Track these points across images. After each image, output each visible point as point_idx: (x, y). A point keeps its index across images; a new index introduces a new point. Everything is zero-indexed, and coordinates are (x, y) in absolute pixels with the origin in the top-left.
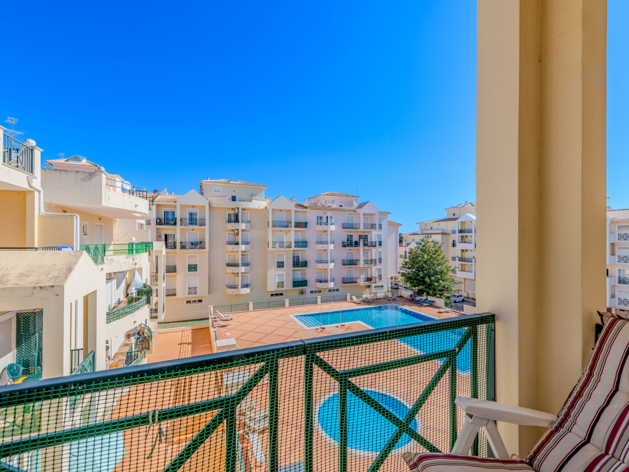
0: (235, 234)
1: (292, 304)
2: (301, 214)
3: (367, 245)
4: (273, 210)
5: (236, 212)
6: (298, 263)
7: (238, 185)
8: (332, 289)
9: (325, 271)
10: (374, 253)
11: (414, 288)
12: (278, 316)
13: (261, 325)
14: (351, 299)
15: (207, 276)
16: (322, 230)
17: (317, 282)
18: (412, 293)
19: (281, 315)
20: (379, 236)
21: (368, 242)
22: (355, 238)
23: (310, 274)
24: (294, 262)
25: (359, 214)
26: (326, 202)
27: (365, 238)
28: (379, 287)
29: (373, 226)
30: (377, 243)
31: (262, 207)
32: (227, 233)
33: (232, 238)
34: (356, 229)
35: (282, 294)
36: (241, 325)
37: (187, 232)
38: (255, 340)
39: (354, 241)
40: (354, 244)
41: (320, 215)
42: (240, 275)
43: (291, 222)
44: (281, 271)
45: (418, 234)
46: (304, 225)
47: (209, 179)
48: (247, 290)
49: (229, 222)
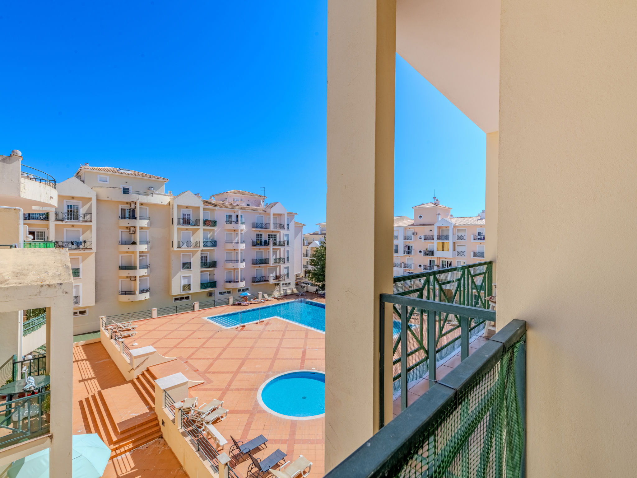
0: (131, 232)
1: (202, 306)
2: (209, 212)
3: (276, 244)
4: (178, 206)
5: (133, 206)
6: (207, 263)
7: (131, 176)
8: (242, 289)
9: (234, 271)
10: (282, 252)
11: (318, 284)
12: (190, 320)
13: (172, 331)
14: (263, 297)
15: (94, 282)
16: (233, 229)
17: (227, 282)
18: (317, 288)
19: (193, 319)
20: (287, 235)
21: (276, 242)
22: (265, 238)
23: (219, 275)
24: (201, 263)
25: (269, 214)
26: (234, 200)
27: (274, 237)
28: (286, 284)
29: (281, 226)
30: (286, 243)
31: (165, 203)
32: (120, 231)
33: (126, 237)
34: (266, 228)
35: (187, 298)
36: (148, 333)
37: (65, 229)
38: (172, 346)
39: (263, 240)
40: (263, 243)
41: (229, 214)
42: (138, 279)
43: (199, 220)
44: (186, 273)
45: (317, 234)
46: (214, 223)
47: (88, 165)
48: (147, 296)
49: (122, 218)
